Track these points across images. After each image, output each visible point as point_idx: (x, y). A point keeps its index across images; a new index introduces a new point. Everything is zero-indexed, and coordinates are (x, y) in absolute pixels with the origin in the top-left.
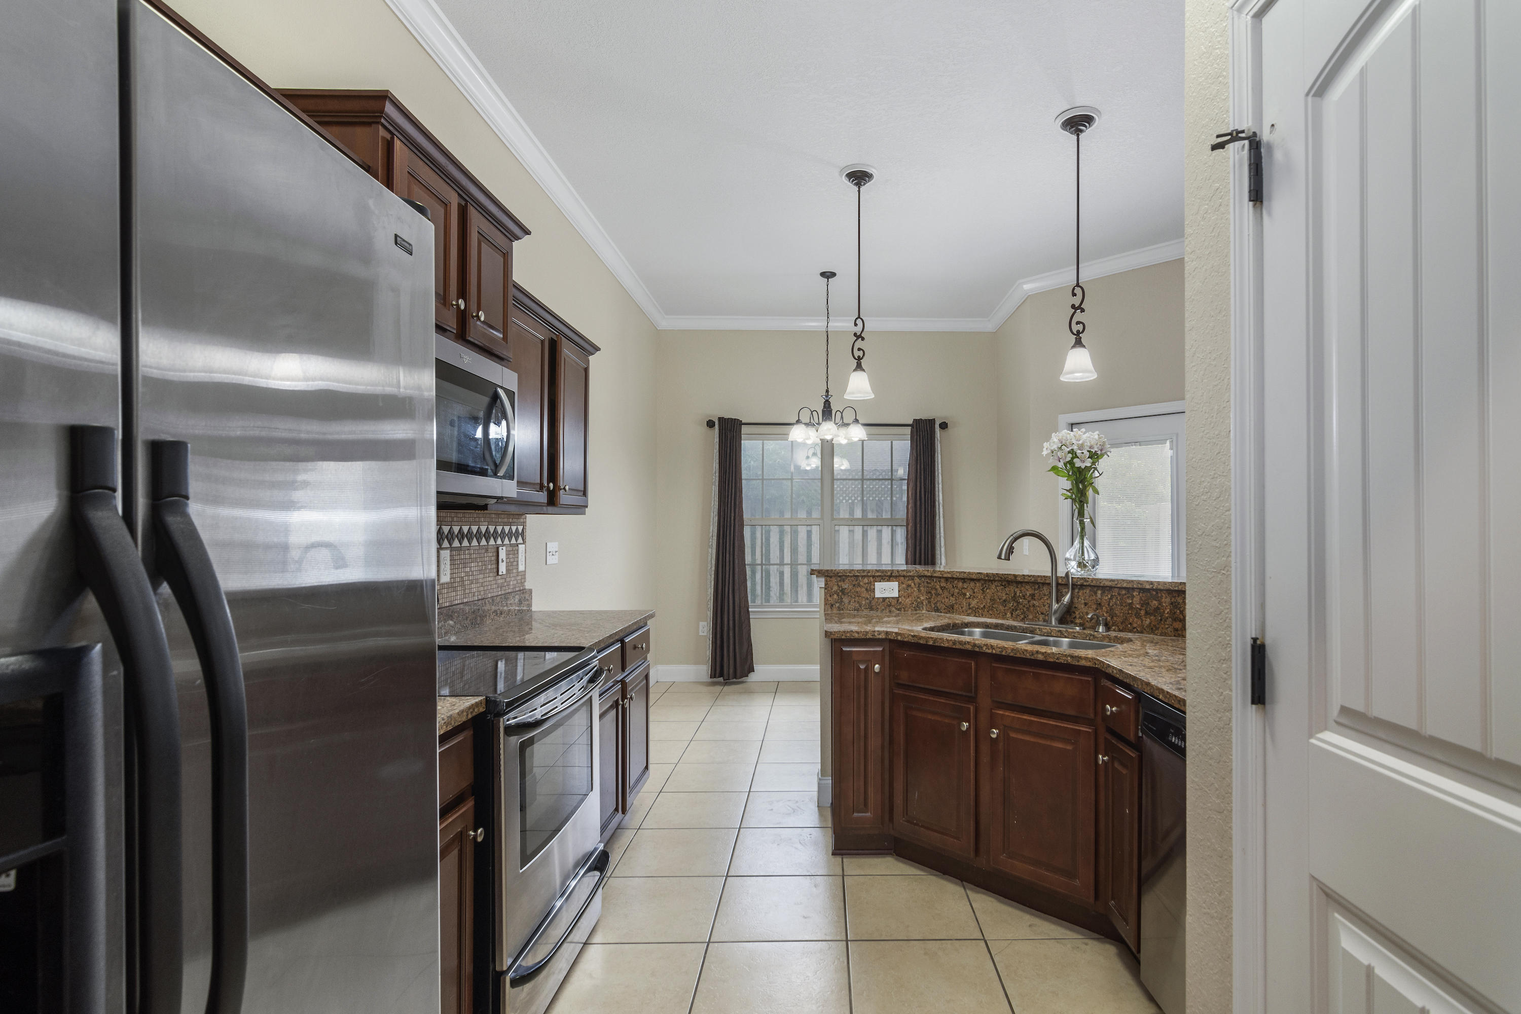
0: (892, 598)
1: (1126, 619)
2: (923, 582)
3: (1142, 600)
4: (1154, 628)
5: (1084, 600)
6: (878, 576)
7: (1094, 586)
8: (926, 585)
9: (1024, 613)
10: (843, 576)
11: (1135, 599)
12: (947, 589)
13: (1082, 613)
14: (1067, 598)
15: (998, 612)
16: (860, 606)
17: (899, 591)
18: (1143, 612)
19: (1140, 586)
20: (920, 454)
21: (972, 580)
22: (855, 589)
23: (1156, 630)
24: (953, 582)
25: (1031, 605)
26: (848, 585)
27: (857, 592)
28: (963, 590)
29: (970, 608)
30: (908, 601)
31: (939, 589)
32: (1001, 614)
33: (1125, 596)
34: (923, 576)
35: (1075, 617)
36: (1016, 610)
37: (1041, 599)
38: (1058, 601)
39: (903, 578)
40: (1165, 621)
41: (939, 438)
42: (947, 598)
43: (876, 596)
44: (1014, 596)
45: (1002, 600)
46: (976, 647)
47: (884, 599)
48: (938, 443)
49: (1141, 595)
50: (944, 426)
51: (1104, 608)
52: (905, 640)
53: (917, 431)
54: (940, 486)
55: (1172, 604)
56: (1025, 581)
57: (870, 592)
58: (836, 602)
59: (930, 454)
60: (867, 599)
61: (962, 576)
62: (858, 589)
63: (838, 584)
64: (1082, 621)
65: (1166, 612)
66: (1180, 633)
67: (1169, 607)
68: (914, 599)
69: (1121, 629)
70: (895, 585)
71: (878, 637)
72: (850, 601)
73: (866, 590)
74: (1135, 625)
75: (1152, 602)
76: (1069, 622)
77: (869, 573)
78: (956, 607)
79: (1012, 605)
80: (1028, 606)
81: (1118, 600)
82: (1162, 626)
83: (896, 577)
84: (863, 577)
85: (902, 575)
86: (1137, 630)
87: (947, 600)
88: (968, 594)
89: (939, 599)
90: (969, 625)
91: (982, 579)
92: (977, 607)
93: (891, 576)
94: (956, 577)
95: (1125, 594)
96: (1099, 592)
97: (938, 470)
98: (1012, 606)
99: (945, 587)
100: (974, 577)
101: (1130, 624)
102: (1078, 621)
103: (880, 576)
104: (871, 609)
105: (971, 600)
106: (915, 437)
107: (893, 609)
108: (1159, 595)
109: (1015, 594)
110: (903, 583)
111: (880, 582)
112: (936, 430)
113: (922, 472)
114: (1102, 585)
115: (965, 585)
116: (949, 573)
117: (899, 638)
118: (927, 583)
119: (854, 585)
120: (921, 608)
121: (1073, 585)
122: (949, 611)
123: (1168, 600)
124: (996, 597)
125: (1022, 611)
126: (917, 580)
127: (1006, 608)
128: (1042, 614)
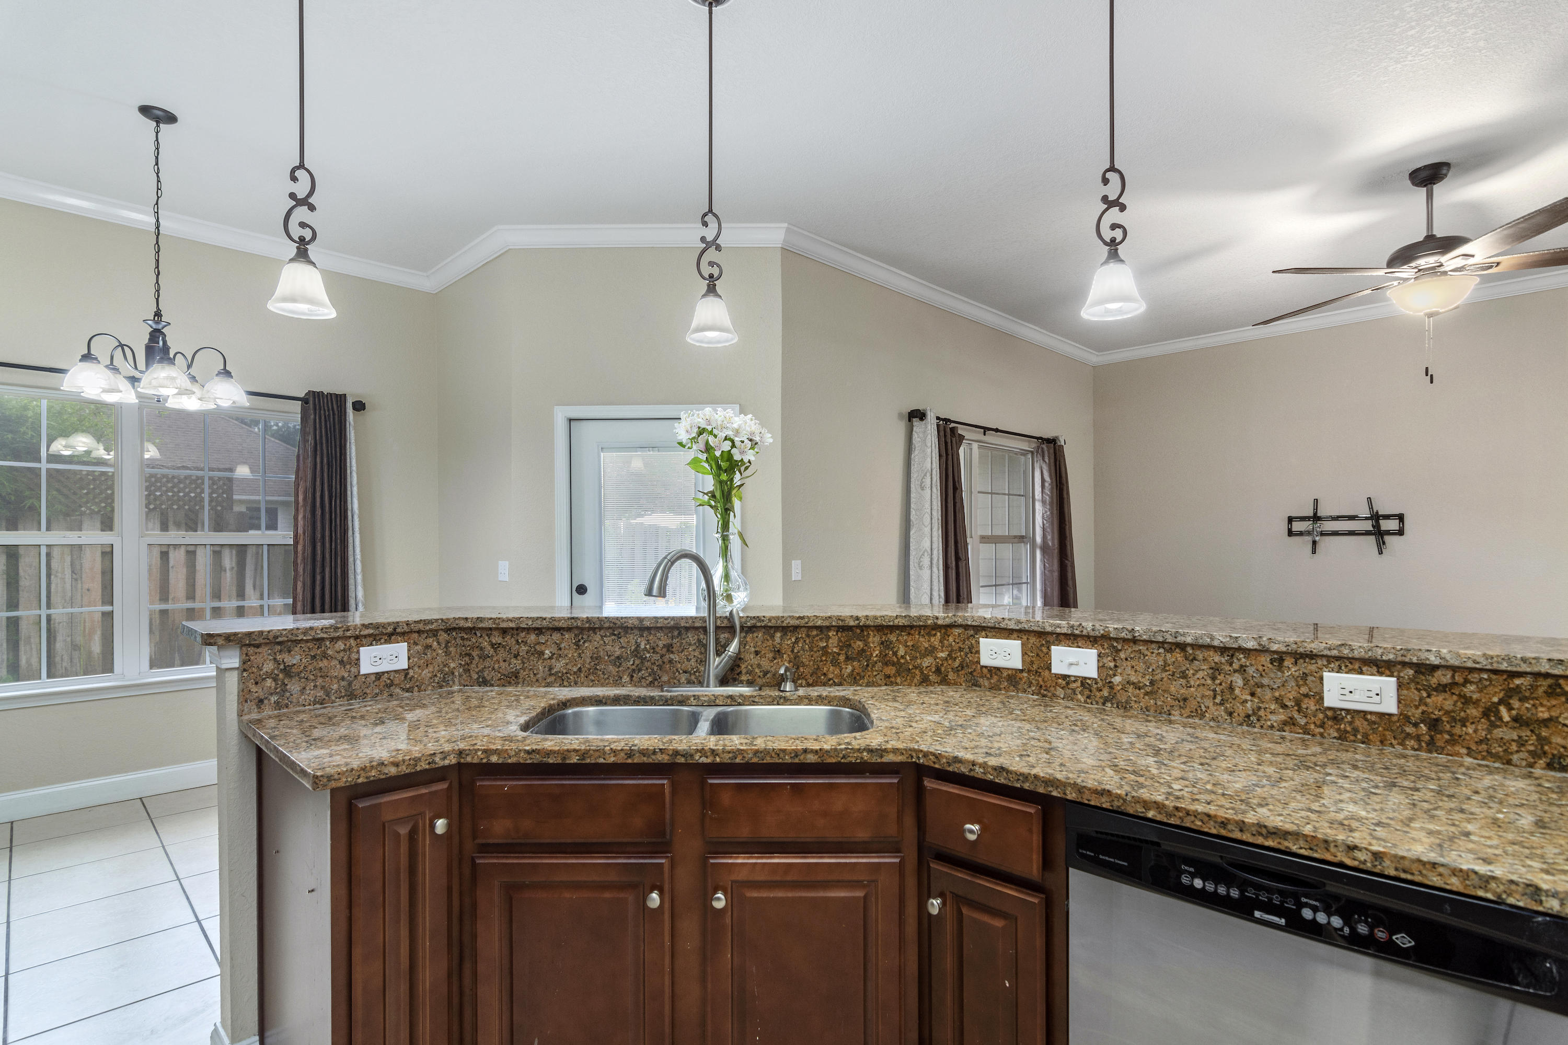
0: (395, 671)
1: (818, 668)
2: (455, 639)
3: (841, 641)
4: (858, 678)
5: (754, 647)
6: (365, 636)
7: (771, 627)
8: (459, 641)
9: (653, 673)
10: (288, 641)
11: (831, 641)
12: (504, 647)
13: (751, 666)
14: (733, 647)
15: (606, 676)
16: (328, 694)
17: (409, 659)
18: (842, 658)
19: (841, 623)
20: (321, 444)
21: (558, 629)
22: (315, 663)
23: (859, 680)
24: (518, 634)
25: (665, 660)
26: (298, 657)
27: (321, 669)
28: (537, 647)
29: (551, 675)
30: (426, 674)
31: (489, 648)
32: (611, 679)
33: (818, 638)
34: (454, 629)
35: (741, 673)
36: (640, 670)
37: (683, 651)
38: (718, 653)
39: (416, 635)
40: (873, 666)
41: (352, 422)
42: (505, 661)
43: (362, 672)
44: (636, 650)
45: (613, 658)
46: (678, 757)
47: (379, 676)
48: (351, 429)
49: (839, 634)
50: (359, 406)
51: (785, 656)
52: (509, 761)
53: (315, 409)
54: (355, 489)
55: (882, 643)
56: (659, 625)
57: (348, 667)
58: (272, 694)
59: (338, 443)
60: (343, 678)
61: (537, 624)
62: (323, 664)
63: (275, 659)
64: (750, 678)
65: (874, 655)
66: (893, 679)
67: (878, 648)
68: (437, 668)
69: (811, 683)
70: (401, 649)
71: (441, 763)
72: (304, 688)
73: (341, 662)
74: (831, 676)
75: (855, 643)
76: (731, 680)
77: (348, 630)
78: (522, 674)
79: (631, 663)
80: (660, 662)
81: (806, 644)
82: (870, 673)
83: (403, 634)
84: (333, 640)
85: (416, 629)
86: (834, 682)
87: (503, 665)
88: (547, 652)
89: (487, 664)
90: (568, 704)
91: (577, 627)
92: (565, 671)
93: (390, 635)
94: (526, 626)
95: (817, 635)
96: (778, 635)
97: (351, 467)
98: (633, 664)
99: (500, 644)
100: (561, 624)
101: (825, 674)
102: (744, 678)
103: (370, 635)
104: (352, 696)
105: (553, 661)
106: (312, 417)
107: (398, 690)
108: (865, 633)
109: (638, 646)
110: (416, 644)
111: (371, 645)
112: (348, 410)
113: (326, 470)
114: (784, 624)
115: (542, 639)
116: (511, 621)
117: (494, 759)
118: (463, 639)
119: (314, 657)
120: (451, 683)
121: (742, 628)
122: (510, 683)
123: (877, 639)
124: (602, 654)
125: (649, 670)
126: (443, 636)
127: (620, 669)
128: (685, 672)
